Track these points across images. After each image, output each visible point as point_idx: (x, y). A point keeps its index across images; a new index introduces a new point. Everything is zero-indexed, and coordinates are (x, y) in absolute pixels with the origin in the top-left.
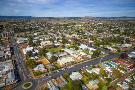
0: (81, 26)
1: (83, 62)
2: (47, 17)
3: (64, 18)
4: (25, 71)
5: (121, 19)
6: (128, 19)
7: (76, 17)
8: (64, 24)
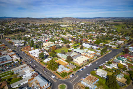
0: (67, 26)
1: (96, 60)
2: (27, 18)
3: (46, 19)
4: (48, 73)
5: (97, 19)
6: (102, 19)
7: (57, 18)
8: (50, 25)
